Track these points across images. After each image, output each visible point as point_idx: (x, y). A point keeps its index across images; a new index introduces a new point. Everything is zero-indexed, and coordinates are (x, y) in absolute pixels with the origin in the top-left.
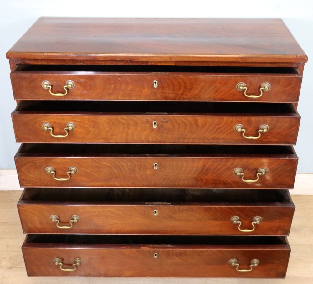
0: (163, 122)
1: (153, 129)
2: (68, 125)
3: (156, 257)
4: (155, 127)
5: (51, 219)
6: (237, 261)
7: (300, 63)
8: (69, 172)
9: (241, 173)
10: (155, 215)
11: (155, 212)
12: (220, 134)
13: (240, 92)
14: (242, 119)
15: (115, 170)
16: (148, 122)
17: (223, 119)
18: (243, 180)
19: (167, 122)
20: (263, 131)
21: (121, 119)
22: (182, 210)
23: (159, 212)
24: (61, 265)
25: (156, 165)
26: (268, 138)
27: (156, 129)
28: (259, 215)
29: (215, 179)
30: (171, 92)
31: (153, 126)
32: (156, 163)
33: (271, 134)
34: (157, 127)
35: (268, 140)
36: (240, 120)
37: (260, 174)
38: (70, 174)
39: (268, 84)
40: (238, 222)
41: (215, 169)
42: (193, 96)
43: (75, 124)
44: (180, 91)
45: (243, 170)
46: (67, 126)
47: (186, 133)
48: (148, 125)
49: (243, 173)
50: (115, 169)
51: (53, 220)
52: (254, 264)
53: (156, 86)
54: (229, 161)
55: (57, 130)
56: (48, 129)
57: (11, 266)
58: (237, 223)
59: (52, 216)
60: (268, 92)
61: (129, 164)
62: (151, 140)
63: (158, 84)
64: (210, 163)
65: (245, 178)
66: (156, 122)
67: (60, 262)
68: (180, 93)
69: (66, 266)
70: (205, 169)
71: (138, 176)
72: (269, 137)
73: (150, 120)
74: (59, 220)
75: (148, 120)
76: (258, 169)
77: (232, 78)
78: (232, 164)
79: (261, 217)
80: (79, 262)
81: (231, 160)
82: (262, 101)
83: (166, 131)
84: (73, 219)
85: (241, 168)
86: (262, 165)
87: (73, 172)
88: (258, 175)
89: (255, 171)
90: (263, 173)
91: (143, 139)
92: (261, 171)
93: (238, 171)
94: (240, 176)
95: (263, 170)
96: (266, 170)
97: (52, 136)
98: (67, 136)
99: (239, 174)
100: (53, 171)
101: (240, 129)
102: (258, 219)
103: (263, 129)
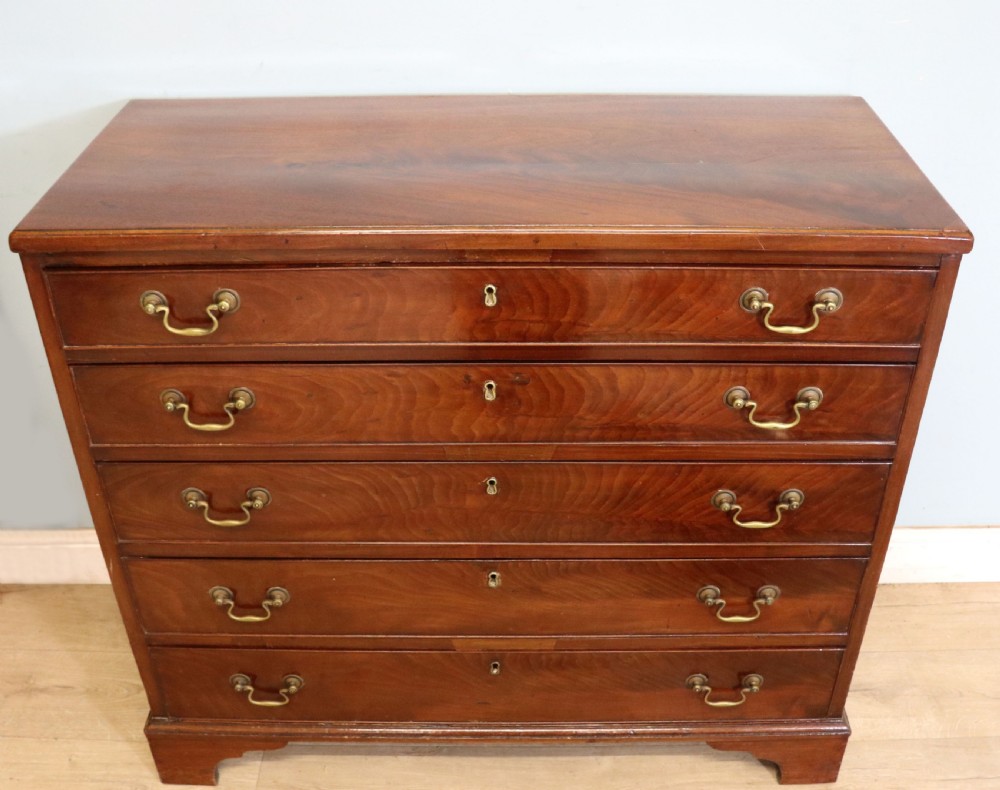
0: (513, 383)
1: (484, 402)
2: (234, 393)
3: (495, 671)
4: (490, 396)
5: (214, 598)
6: (707, 680)
7: (949, 255)
8: (248, 503)
9: (731, 503)
10: (492, 584)
11: (494, 577)
12: (682, 415)
13: (750, 316)
14: (747, 372)
15: (376, 498)
16: (470, 381)
17: (691, 371)
18: (738, 523)
19: (523, 383)
20: (808, 407)
21: (389, 375)
22: (566, 571)
23: (501, 578)
24: (249, 691)
25: (492, 483)
26: (820, 425)
27: (492, 403)
28: (773, 582)
29: (660, 519)
30: (537, 318)
31: (483, 393)
32: (490, 476)
33: (828, 414)
34: (497, 396)
35: (818, 429)
36: (741, 375)
37: (785, 506)
38: (250, 508)
39: (837, 294)
40: (718, 601)
41: (659, 494)
42: (605, 329)
43: (254, 391)
44: (565, 314)
45: (737, 496)
46: (230, 396)
47: (581, 413)
48: (468, 393)
49: (738, 503)
50: (377, 493)
51: (220, 601)
52: (751, 686)
53: (490, 301)
54: (700, 471)
55: (202, 407)
56: (175, 408)
58: (715, 604)
59: (215, 590)
60: (834, 316)
61: (414, 479)
62: (477, 433)
63: (497, 295)
64: (644, 477)
65: (743, 519)
66: (492, 383)
67: (247, 684)
68: (567, 319)
69: (263, 694)
70: (630, 493)
71: (440, 511)
72: (823, 422)
73: (474, 376)
74: (234, 599)
75: (467, 377)
76: (780, 493)
77: (728, 275)
78: (708, 481)
79: (777, 588)
80: (295, 685)
81: (704, 469)
82: (816, 342)
83: (522, 409)
84: (272, 598)
85: (732, 489)
86: (792, 482)
87: (259, 503)
88: (781, 509)
89: (770, 499)
90: (795, 504)
91: (454, 430)
92: (787, 497)
93: (725, 499)
94: (730, 513)
95: (795, 496)
96: (801, 496)
97: (188, 426)
98: (233, 426)
99: (726, 506)
100: (203, 499)
101: (740, 402)
102: (770, 592)
103: (807, 400)
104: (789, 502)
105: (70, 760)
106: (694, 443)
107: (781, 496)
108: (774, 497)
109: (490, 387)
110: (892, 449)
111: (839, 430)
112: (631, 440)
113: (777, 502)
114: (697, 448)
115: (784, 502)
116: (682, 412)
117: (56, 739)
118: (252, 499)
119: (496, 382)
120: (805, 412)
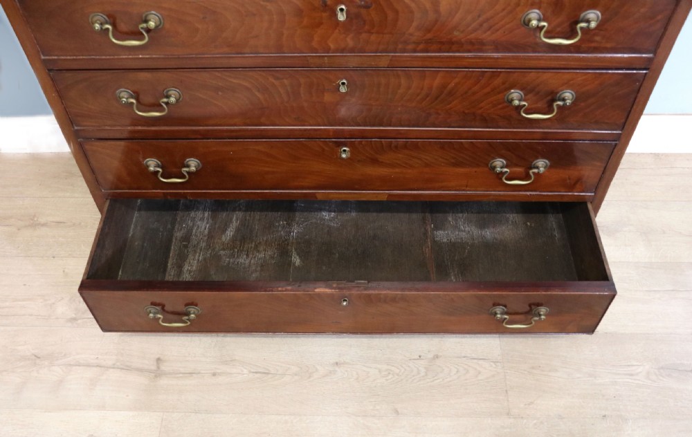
0: (359, 7)
1: (338, 22)
2: (146, 16)
4: (342, 17)
8: (165, 100)
9: (520, 100)
10: (344, 156)
11: (345, 151)
12: (489, 33)
15: (257, 93)
16: (326, 5)
18: (524, 115)
19: (368, 7)
20: (588, 27)
22: (396, 147)
23: (350, 151)
25: (343, 84)
26: (597, 42)
27: (344, 23)
28: (544, 157)
29: (466, 111)
31: (336, 15)
32: (342, 79)
33: (602, 32)
34: (347, 17)
35: (593, 45)
37: (561, 103)
38: (167, 104)
40: (506, 170)
41: (466, 93)
43: (161, 14)
45: (525, 95)
46: (144, 19)
47: (411, 30)
48: (325, 15)
49: (525, 100)
50: (259, 91)
51: (152, 169)
54: (498, 76)
55: (123, 27)
56: (101, 28)
57: (74, 316)
58: (501, 172)
59: (148, 161)
61: (285, 81)
62: (332, 46)
64: (456, 80)
65: (528, 112)
66: (343, 7)
70: (445, 92)
71: (305, 104)
72: (597, 38)
73: (329, 2)
74: (161, 167)
75: (324, 2)
76: (557, 93)
78: (503, 83)
79: (547, 161)
81: (502, 75)
83: (367, 27)
84: (188, 166)
85: (521, 90)
86: (568, 85)
87: (173, 100)
88: (557, 105)
89: (549, 98)
90: (568, 102)
91: (315, 44)
92: (563, 96)
93: (516, 96)
94: (519, 108)
95: (568, 95)
96: (573, 95)
97: (113, 42)
98: (148, 42)
99: (516, 103)
100: (132, 97)
101: (534, 23)
102: (542, 164)
103: (588, 21)
104: (564, 100)
105: (64, 271)
106: (495, 55)
107: (558, 95)
108: (552, 97)
109: (342, 10)
110: (650, 60)
111: (609, 45)
112: (448, 52)
113: (554, 100)
114: (498, 58)
115: (559, 100)
116: (489, 29)
117: (54, 257)
118: (168, 97)
119: (346, 6)
120: (586, 31)
